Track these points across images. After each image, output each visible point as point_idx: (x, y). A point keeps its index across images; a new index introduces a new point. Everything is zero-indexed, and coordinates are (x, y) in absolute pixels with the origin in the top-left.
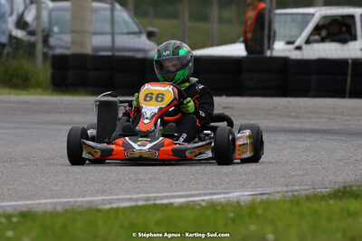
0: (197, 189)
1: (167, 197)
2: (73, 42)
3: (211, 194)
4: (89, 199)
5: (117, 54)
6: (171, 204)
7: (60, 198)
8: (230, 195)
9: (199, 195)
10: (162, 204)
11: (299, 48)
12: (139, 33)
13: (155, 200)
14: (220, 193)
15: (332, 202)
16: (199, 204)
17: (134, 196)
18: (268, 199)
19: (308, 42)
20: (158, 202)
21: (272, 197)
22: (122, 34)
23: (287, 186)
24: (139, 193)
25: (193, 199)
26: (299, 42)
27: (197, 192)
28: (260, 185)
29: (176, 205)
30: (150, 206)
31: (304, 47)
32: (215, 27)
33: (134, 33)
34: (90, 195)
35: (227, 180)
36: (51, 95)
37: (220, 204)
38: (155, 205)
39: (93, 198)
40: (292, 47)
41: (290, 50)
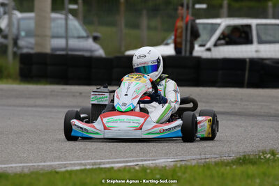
0: (131, 157)
1: (109, 163)
2: (37, 44)
3: (142, 160)
4: (49, 163)
5: (70, 53)
6: (112, 168)
7: (27, 163)
8: (157, 161)
9: (133, 161)
10: (105, 168)
11: (209, 50)
12: (88, 37)
13: (100, 164)
14: (149, 160)
15: (234, 167)
16: (134, 168)
17: (83, 162)
18: (185, 164)
19: (216, 45)
20: (103, 166)
21: (189, 163)
22: (74, 37)
23: (200, 155)
24: (87, 159)
25: (129, 164)
26: (209, 45)
27: (131, 159)
28: (180, 154)
29: (115, 169)
30: (96, 169)
31: (213, 49)
32: (144, 33)
33: (83, 37)
34: (49, 161)
35: (154, 150)
36: (19, 84)
37: (150, 168)
38: (99, 168)
39: (52, 163)
40: (203, 49)
41: (202, 52)
